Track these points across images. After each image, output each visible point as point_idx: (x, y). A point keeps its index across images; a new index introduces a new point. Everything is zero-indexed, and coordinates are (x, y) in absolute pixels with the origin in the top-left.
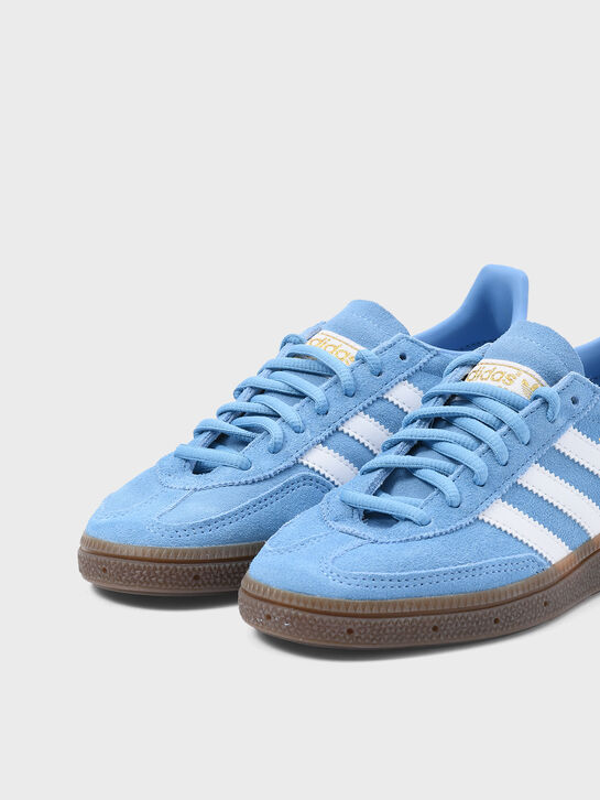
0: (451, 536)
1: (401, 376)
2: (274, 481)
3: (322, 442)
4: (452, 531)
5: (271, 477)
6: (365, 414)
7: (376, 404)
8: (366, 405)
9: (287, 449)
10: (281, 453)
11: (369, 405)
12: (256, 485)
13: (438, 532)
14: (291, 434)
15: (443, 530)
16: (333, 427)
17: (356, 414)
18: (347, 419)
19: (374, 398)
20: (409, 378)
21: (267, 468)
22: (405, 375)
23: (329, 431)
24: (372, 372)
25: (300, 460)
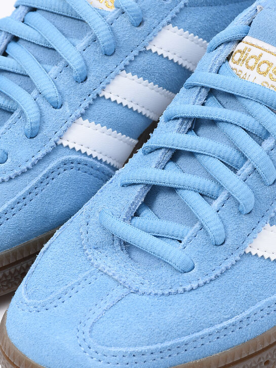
0: (216, 283)
1: (165, 22)
2: (33, 172)
3: (82, 115)
4: (217, 277)
5: (28, 169)
6: (127, 72)
7: (138, 59)
8: (127, 63)
9: (45, 132)
10: (39, 137)
11: (130, 61)
12: (14, 182)
13: (201, 282)
14: (48, 110)
15: (207, 279)
16: (93, 96)
17: (117, 74)
18: (108, 83)
19: (135, 52)
20: (173, 21)
21: (25, 159)
22: (169, 18)
23: (89, 100)
24: (133, 24)
25: (59, 143)
